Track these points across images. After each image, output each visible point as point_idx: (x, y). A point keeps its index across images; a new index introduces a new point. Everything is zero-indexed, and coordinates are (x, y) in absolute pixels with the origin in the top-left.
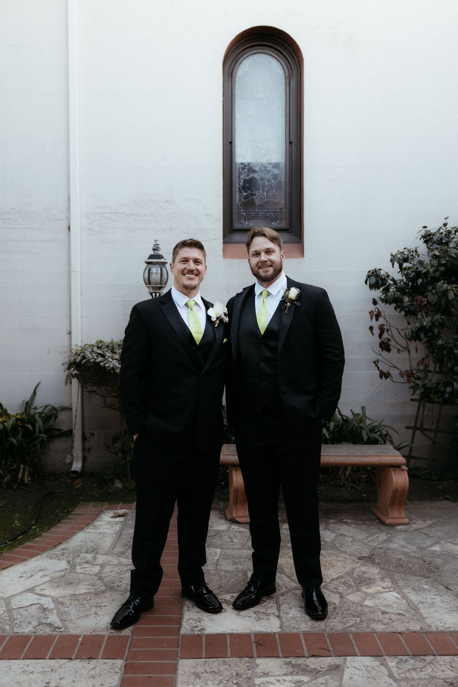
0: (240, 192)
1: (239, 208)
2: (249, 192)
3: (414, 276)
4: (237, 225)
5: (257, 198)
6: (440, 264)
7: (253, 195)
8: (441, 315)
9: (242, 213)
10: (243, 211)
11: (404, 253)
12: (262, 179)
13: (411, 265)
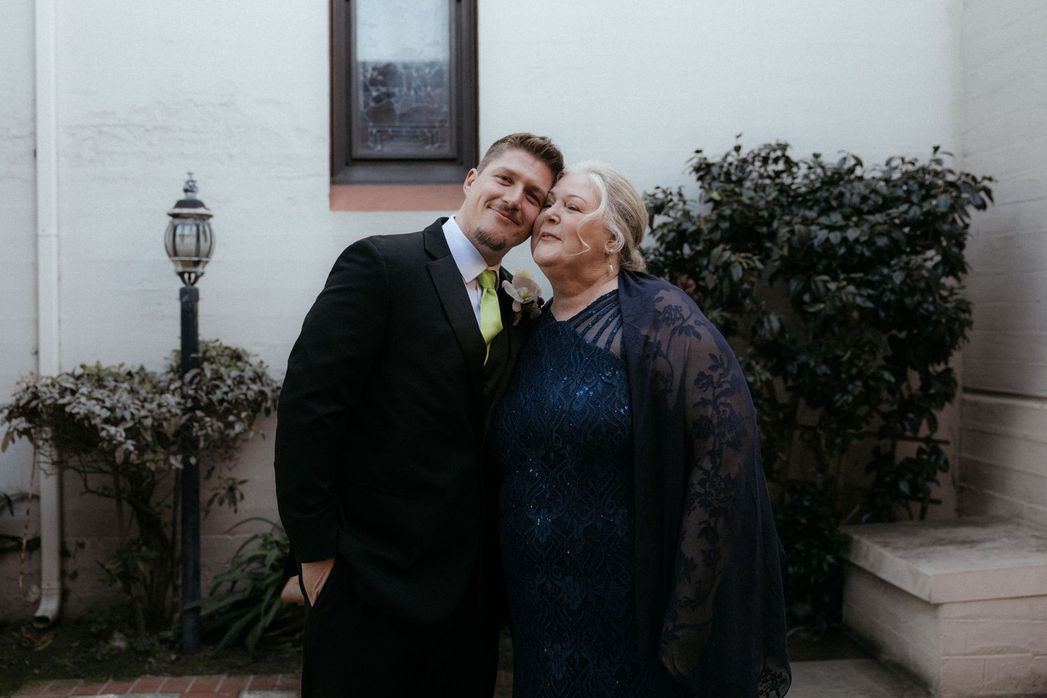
0: (366, 89)
1: (364, 120)
2: (383, 89)
3: (674, 238)
4: (360, 151)
5: (397, 102)
6: (721, 217)
7: (389, 95)
8: (722, 311)
9: (370, 130)
10: (371, 124)
11: (657, 196)
12: (406, 66)
13: (670, 220)
